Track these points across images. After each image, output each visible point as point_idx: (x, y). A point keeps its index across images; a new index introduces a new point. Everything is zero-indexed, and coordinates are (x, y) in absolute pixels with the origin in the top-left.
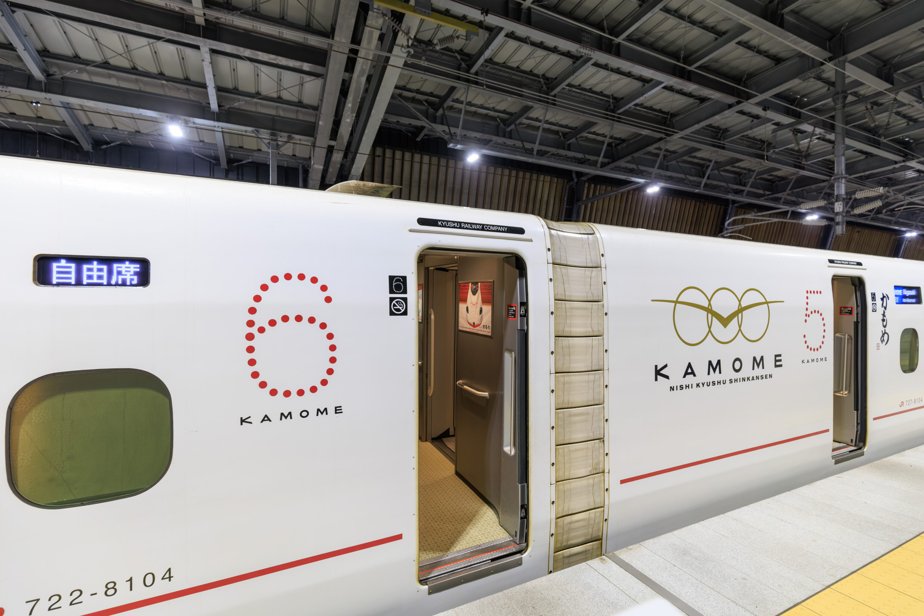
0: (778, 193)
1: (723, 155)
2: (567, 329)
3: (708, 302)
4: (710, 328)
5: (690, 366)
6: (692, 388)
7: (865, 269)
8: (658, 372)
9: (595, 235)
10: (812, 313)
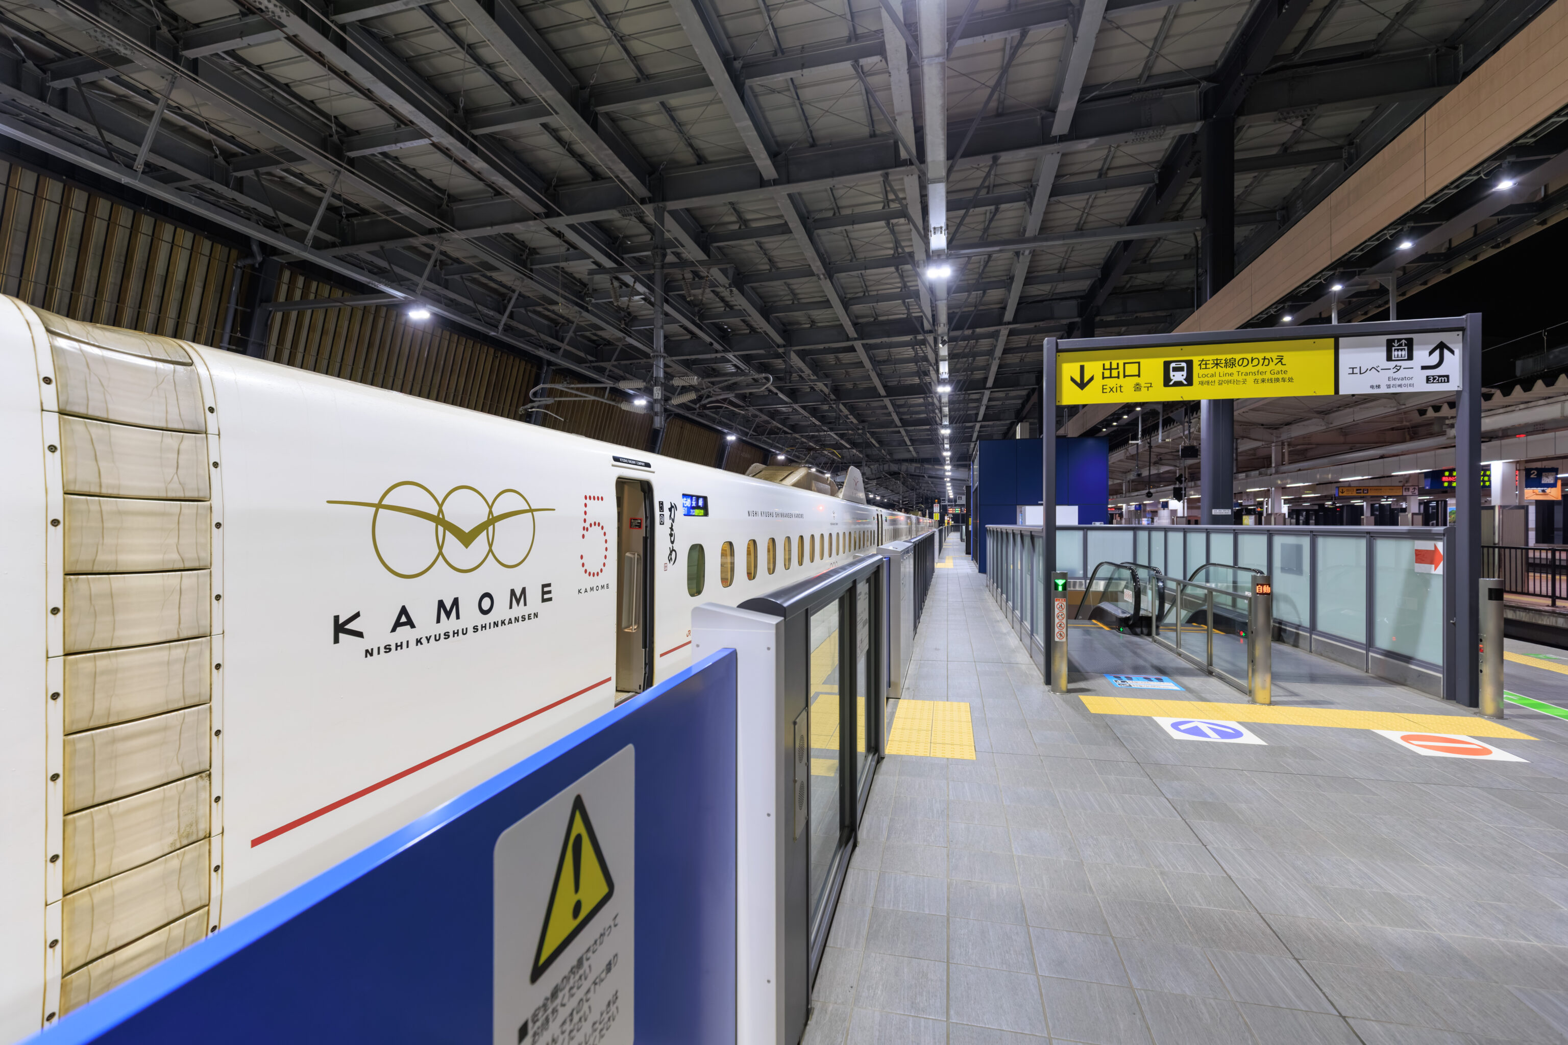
0: (603, 361)
1: (531, 288)
2: (102, 557)
3: (437, 508)
4: (440, 548)
5: (404, 611)
6: (408, 647)
7: (654, 472)
8: (340, 628)
9: (193, 367)
10: (591, 525)
